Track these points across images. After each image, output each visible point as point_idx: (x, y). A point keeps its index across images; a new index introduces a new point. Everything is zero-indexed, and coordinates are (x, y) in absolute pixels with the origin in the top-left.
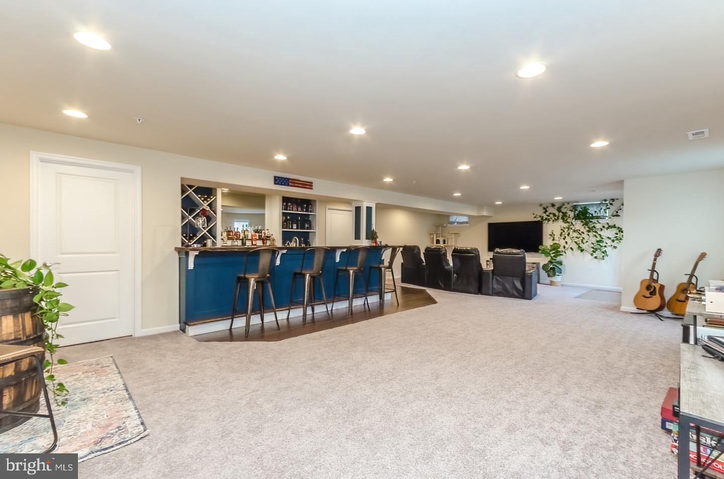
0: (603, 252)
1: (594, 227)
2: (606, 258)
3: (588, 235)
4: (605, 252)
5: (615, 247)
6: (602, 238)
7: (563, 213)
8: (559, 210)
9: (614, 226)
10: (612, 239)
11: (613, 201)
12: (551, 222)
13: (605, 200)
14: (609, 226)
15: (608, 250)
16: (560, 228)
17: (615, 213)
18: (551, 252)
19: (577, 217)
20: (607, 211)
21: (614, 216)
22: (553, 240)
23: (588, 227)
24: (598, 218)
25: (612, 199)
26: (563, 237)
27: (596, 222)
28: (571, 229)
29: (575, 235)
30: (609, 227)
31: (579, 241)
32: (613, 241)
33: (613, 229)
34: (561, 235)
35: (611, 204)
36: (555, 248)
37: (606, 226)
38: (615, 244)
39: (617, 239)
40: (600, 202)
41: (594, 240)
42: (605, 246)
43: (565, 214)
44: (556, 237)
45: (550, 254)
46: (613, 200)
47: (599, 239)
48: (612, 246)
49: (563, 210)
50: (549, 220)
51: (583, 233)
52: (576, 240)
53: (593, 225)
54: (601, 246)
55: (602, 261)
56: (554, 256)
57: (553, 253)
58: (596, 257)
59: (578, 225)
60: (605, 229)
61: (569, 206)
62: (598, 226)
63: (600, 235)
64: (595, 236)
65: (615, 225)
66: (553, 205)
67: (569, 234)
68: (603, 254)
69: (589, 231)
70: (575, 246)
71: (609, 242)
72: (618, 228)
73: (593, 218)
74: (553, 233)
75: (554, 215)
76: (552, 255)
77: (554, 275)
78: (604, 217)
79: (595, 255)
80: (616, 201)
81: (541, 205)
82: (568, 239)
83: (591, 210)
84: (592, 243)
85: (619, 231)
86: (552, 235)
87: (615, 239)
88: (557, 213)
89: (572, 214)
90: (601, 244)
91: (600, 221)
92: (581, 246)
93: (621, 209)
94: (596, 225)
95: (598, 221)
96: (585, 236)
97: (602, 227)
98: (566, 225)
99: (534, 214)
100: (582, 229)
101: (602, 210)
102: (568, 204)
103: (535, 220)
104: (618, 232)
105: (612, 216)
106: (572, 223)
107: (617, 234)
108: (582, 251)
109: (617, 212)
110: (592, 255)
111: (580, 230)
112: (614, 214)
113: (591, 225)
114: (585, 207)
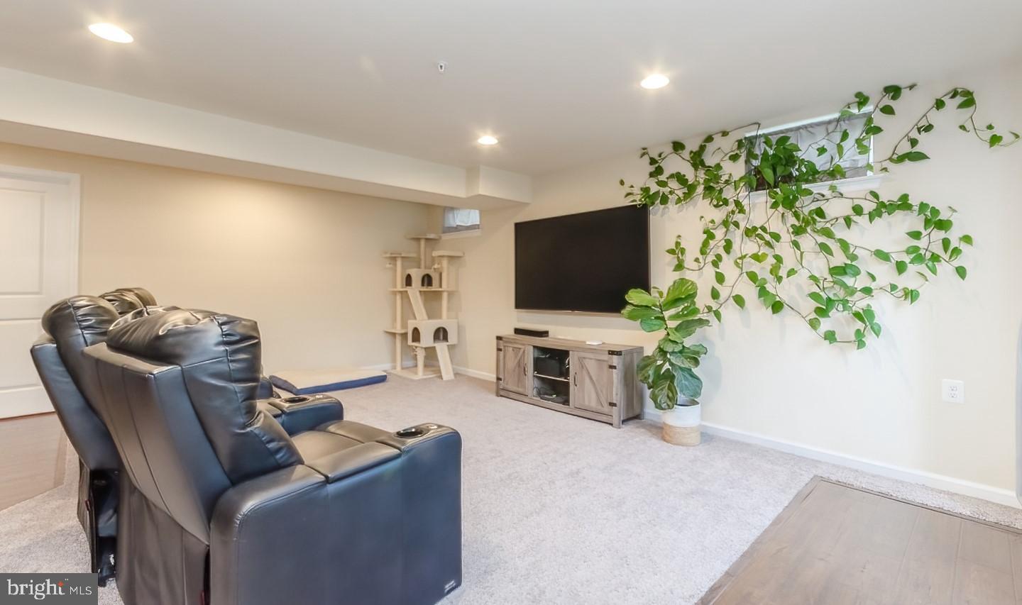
0: (857, 315)
1: (820, 213)
2: (870, 338)
3: (796, 244)
4: (864, 316)
5: (911, 295)
6: (854, 257)
7: (708, 169)
8: (697, 160)
9: (904, 204)
10: (895, 257)
11: (894, 98)
12: (672, 206)
13: (862, 100)
14: (882, 205)
15: (883, 305)
16: (700, 226)
17: (905, 148)
18: (667, 314)
19: (757, 182)
20: (872, 141)
21: (901, 159)
22: (680, 267)
23: (796, 215)
24: (834, 173)
25: (888, 90)
26: (711, 258)
27: (827, 193)
28: (737, 225)
29: (751, 247)
30: (883, 209)
31: (762, 270)
32: (901, 267)
33: (899, 215)
34: (703, 252)
35: (888, 110)
36: (683, 295)
37: (869, 206)
38: (909, 280)
39: (919, 259)
40: (836, 115)
41: (819, 265)
42: (867, 291)
43: (713, 174)
44: (689, 261)
45: (663, 319)
46: (894, 91)
47: (839, 259)
48: (894, 287)
49: (710, 160)
50: (664, 200)
51: (777, 237)
52: (755, 267)
53: (814, 206)
54: (852, 292)
55: (854, 354)
56: (677, 329)
57: (673, 317)
58: (830, 337)
59: (759, 207)
60: (863, 220)
61: (728, 144)
62: (836, 209)
63: (844, 245)
64: (824, 248)
65: (905, 198)
66: (678, 146)
67: (728, 247)
68: (860, 325)
69: (798, 231)
70: (749, 291)
71: (885, 273)
72: (923, 206)
73: (813, 174)
74: (678, 244)
75: (680, 178)
76: (672, 324)
77: (672, 401)
78: (859, 171)
79: (825, 324)
80: (905, 93)
81: (644, 152)
82: (727, 267)
83: (807, 152)
84: (812, 277)
85: (927, 222)
86: (677, 251)
87: (907, 259)
88: (689, 174)
89: (737, 170)
90: (849, 281)
91: (844, 185)
92: (772, 291)
93: (929, 128)
94: (825, 207)
95: (833, 188)
96: (784, 248)
97: (850, 212)
98: (719, 215)
99: (622, 183)
100: (775, 225)
101: (849, 144)
102: (725, 134)
103: (627, 202)
104: (920, 227)
105: (891, 159)
106: (737, 203)
107: (916, 235)
108: (777, 307)
109: (914, 142)
110: (814, 324)
111: (763, 229)
112: (901, 152)
113: (806, 206)
114: (783, 140)
